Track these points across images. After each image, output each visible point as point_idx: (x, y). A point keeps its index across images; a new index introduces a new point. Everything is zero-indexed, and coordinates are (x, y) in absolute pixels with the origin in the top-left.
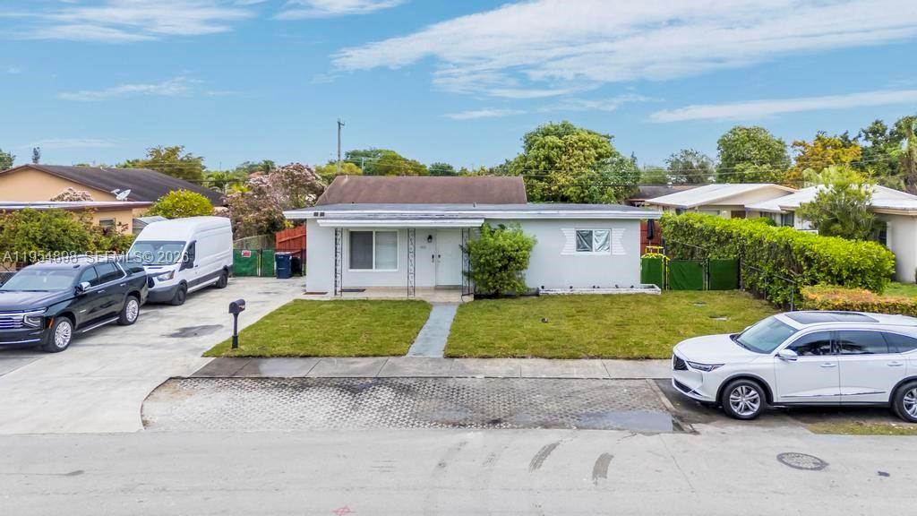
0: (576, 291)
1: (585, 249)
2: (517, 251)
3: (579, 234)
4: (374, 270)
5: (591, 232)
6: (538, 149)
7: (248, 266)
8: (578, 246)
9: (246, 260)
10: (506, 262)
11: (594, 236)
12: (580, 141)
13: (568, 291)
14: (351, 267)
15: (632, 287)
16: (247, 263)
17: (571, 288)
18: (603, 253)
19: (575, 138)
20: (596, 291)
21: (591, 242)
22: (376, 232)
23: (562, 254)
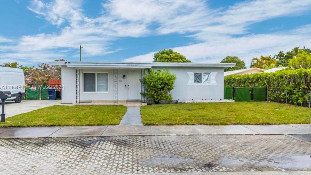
0: (196, 101)
1: (198, 82)
2: (169, 80)
3: (195, 75)
4: (96, 92)
5: (201, 74)
6: (160, 59)
7: (34, 95)
8: (195, 81)
9: (33, 92)
10: (163, 85)
11: (202, 76)
12: (176, 56)
13: (191, 101)
14: (85, 90)
15: (221, 99)
16: (34, 93)
17: (192, 100)
18: (207, 84)
19: (174, 55)
20: (204, 101)
21: (201, 78)
22: (97, 74)
23: (187, 84)
